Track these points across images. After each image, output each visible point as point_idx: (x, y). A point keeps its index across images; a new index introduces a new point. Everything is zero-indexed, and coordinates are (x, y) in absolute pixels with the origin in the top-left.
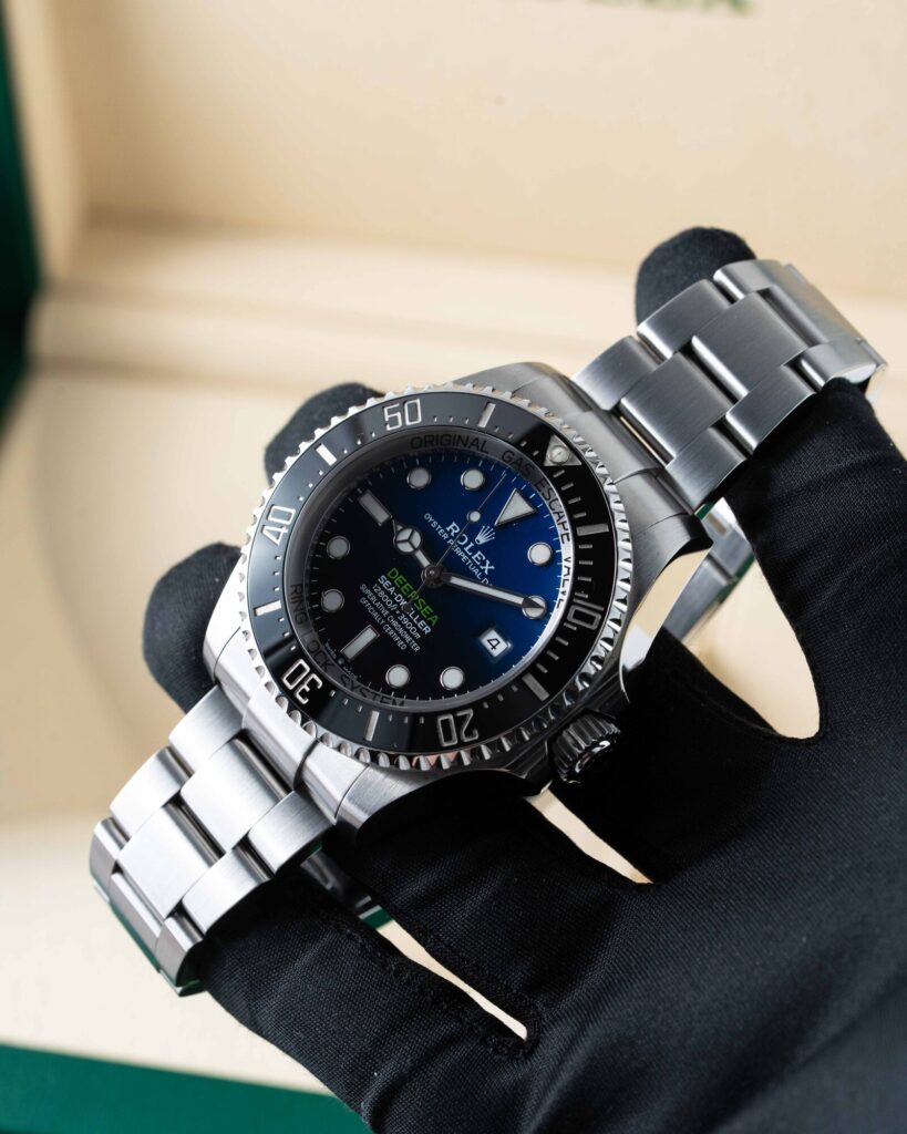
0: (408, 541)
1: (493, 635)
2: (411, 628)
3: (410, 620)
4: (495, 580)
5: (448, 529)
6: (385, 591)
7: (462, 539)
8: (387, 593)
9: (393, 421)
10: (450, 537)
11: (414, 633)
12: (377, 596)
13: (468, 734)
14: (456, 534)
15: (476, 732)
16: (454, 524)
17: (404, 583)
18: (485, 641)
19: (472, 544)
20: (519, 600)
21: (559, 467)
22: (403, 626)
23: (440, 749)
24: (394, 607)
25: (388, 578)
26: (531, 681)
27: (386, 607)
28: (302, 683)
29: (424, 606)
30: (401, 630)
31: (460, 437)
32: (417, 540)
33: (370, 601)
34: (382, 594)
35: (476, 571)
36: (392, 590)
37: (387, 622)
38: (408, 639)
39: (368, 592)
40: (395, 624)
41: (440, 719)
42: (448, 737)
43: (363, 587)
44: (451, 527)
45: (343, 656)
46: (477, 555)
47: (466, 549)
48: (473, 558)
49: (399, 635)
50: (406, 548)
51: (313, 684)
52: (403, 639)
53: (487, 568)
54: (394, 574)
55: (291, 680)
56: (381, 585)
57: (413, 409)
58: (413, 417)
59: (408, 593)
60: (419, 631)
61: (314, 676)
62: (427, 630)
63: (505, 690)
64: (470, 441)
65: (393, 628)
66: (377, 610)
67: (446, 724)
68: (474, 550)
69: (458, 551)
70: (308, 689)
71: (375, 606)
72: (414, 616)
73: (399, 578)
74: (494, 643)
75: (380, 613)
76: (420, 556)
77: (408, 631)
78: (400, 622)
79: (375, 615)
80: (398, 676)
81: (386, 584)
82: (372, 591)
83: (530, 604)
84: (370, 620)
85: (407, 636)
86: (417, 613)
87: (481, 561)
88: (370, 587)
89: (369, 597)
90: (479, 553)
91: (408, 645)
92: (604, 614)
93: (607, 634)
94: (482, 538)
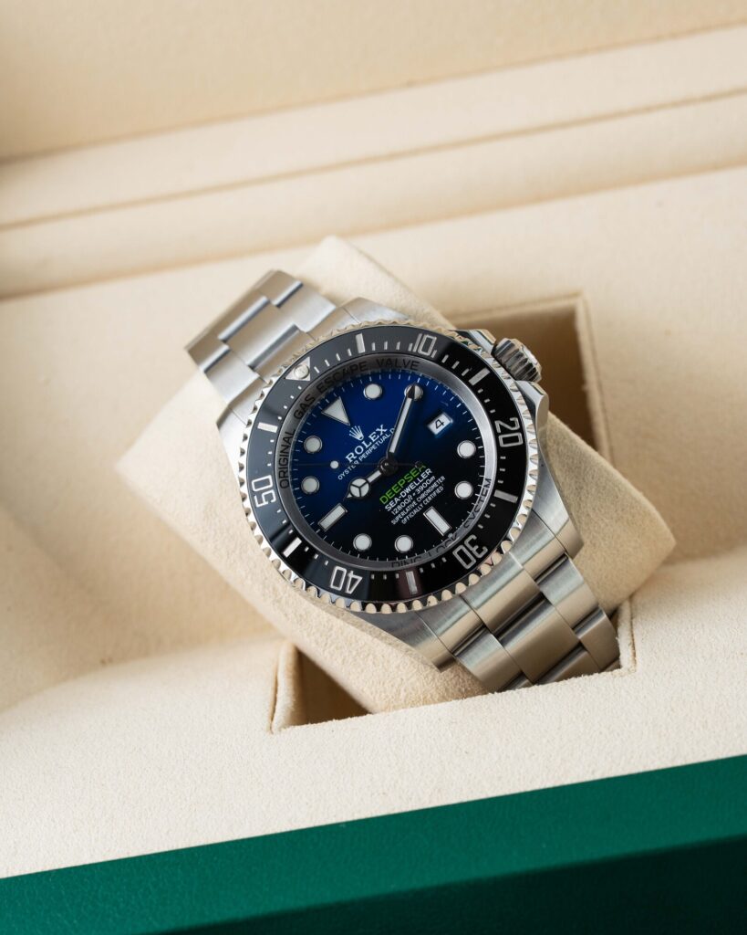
0: (359, 488)
1: (432, 426)
2: (427, 483)
3: (421, 484)
4: (391, 423)
5: (351, 461)
6: (397, 506)
7: (359, 450)
8: (399, 503)
9: (269, 497)
10: (357, 459)
11: (431, 481)
12: (402, 511)
13: (513, 424)
14: (355, 455)
15: (511, 419)
16: (347, 457)
17: (392, 491)
18: (436, 431)
19: (364, 443)
20: (409, 401)
21: (311, 371)
22: (425, 489)
23: (525, 444)
24: (410, 497)
25: (388, 503)
27: (410, 503)
28: (471, 552)
29: (411, 475)
30: (428, 491)
31: (282, 452)
32: (359, 482)
33: (405, 516)
34: (400, 507)
35: (384, 438)
36: (397, 500)
37: (422, 502)
38: (435, 485)
39: (397, 518)
40: (423, 496)
41: (502, 444)
42: (516, 439)
43: (394, 522)
44: (349, 459)
45: (447, 534)
46: (372, 438)
47: (367, 446)
48: (374, 441)
49: (432, 492)
50: (365, 490)
51: (473, 543)
52: (435, 489)
53: (382, 430)
54: (384, 500)
55: (468, 561)
56: (393, 509)
57: (258, 485)
58: (266, 483)
59: (400, 487)
60: (429, 477)
61: (467, 542)
62: (429, 471)
63: (481, 398)
64: (285, 444)
65: (426, 497)
66: (412, 510)
67: (506, 441)
68: (368, 441)
69: (368, 453)
70: (477, 547)
71: (409, 512)
72: (417, 482)
73: (388, 495)
74: (439, 423)
75: (414, 508)
76: (372, 478)
77: (429, 486)
78: (422, 492)
79: (415, 512)
80: (464, 490)
81: (392, 505)
82: (397, 515)
83: (411, 394)
84: (420, 515)
85: (433, 487)
86: (415, 480)
87: (376, 435)
88: (394, 517)
89: (401, 517)
90: (370, 437)
91: (440, 485)
92: (425, 332)
93: (440, 330)
94: (359, 435)
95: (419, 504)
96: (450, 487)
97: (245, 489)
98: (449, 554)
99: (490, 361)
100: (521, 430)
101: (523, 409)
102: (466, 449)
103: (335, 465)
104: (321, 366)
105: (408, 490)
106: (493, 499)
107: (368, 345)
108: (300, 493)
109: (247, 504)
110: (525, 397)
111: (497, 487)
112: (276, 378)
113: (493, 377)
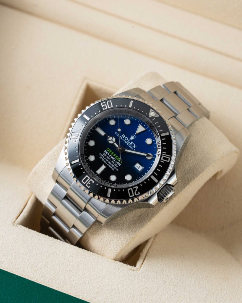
0: (112, 140)
1: (138, 165)
3: (115, 162)
4: (137, 149)
5: (122, 136)
6: (106, 154)
7: (126, 139)
8: (107, 155)
10: (123, 138)
13: (137, 193)
14: (125, 137)
15: (139, 192)
16: (124, 135)
17: (112, 152)
18: (136, 166)
19: (129, 140)
20: (145, 155)
21: (153, 117)
22: (113, 164)
23: (129, 198)
24: (110, 159)
25: (107, 151)
26: (153, 177)
27: (107, 159)
28: (88, 182)
29: (118, 158)
30: (112, 165)
31: (123, 110)
32: (114, 140)
33: (102, 158)
34: (106, 155)
35: (131, 147)
36: (108, 154)
38: (115, 167)
39: (101, 155)
40: (110, 163)
41: (129, 189)
42: (131, 194)
43: (100, 154)
45: (97, 173)
46: (131, 143)
47: (128, 141)
48: (130, 144)
49: (112, 166)
50: (111, 142)
51: (91, 182)
53: (134, 146)
54: (108, 149)
55: (84, 181)
56: (105, 153)
57: (109, 103)
58: (110, 105)
59: (113, 155)
60: (117, 165)
62: (120, 165)
63: (146, 180)
64: (126, 111)
65: (110, 165)
66: (105, 160)
67: (130, 191)
69: (126, 142)
70: (90, 184)
71: (104, 159)
72: (116, 161)
73: (110, 151)
74: (139, 167)
75: (106, 161)
76: (115, 144)
77: (114, 165)
78: (112, 163)
79: (104, 161)
80: (113, 178)
81: (106, 152)
82: (103, 155)
83: (148, 155)
84: (103, 163)
85: (114, 167)
86: (116, 160)
87: (132, 144)
88: (102, 154)
89: (102, 156)
90: (132, 142)
91: (115, 169)
92: (171, 157)
93: (172, 163)
94: (132, 138)
95: (107, 162)
96: (114, 173)
97: (107, 98)
98: (86, 174)
99: (162, 182)
100: (135, 196)
101: (144, 196)
102: (128, 177)
103: (119, 130)
104: (156, 120)
105: (112, 158)
107: (164, 137)
108: (109, 119)
110: (150, 197)
111: (112, 189)
112: (151, 105)
113: (155, 184)
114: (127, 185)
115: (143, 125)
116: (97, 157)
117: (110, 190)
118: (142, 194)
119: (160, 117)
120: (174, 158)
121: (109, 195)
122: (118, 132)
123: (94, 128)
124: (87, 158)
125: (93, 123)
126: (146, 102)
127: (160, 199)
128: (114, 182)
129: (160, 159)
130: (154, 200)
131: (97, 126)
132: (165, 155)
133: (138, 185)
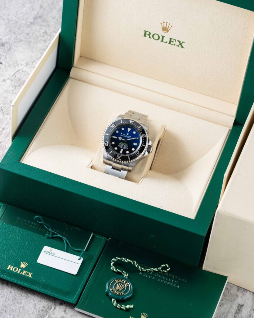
0: (120, 138)
1: (134, 143)
2: (126, 147)
4: (131, 138)
5: (123, 135)
6: (121, 145)
9: (112, 127)
14: (125, 135)
20: (136, 138)
21: (132, 123)
23: (137, 157)
26: (142, 145)
29: (126, 144)
32: (121, 138)
35: (129, 138)
42: (138, 155)
45: (120, 153)
50: (120, 139)
51: (120, 157)
55: (118, 158)
57: (113, 125)
58: (114, 126)
62: (128, 146)
63: (141, 147)
64: (121, 125)
65: (124, 148)
67: (137, 154)
68: (127, 136)
73: (121, 143)
76: (123, 139)
80: (127, 152)
82: (119, 145)
83: (137, 138)
84: (121, 148)
87: (129, 136)
92: (146, 135)
93: (147, 137)
94: (128, 134)
96: (127, 150)
97: (111, 123)
98: (117, 155)
99: (147, 146)
100: (139, 155)
101: (142, 153)
102: (133, 149)
103: (121, 133)
104: (134, 124)
105: (124, 145)
106: (128, 156)
107: (140, 128)
108: (115, 131)
109: (110, 125)
110: (145, 153)
111: (130, 156)
112: (129, 119)
113: (144, 147)
114: (134, 153)
115: (129, 128)
116: (118, 147)
117: (129, 157)
118: (141, 153)
119: (135, 122)
120: (147, 134)
121: (129, 159)
122: (121, 134)
123: (111, 137)
124: (114, 149)
125: (110, 135)
126: (127, 118)
127: (149, 152)
128: (129, 154)
129: (142, 137)
130: (147, 153)
131: (112, 136)
132: (143, 135)
133: (139, 150)
